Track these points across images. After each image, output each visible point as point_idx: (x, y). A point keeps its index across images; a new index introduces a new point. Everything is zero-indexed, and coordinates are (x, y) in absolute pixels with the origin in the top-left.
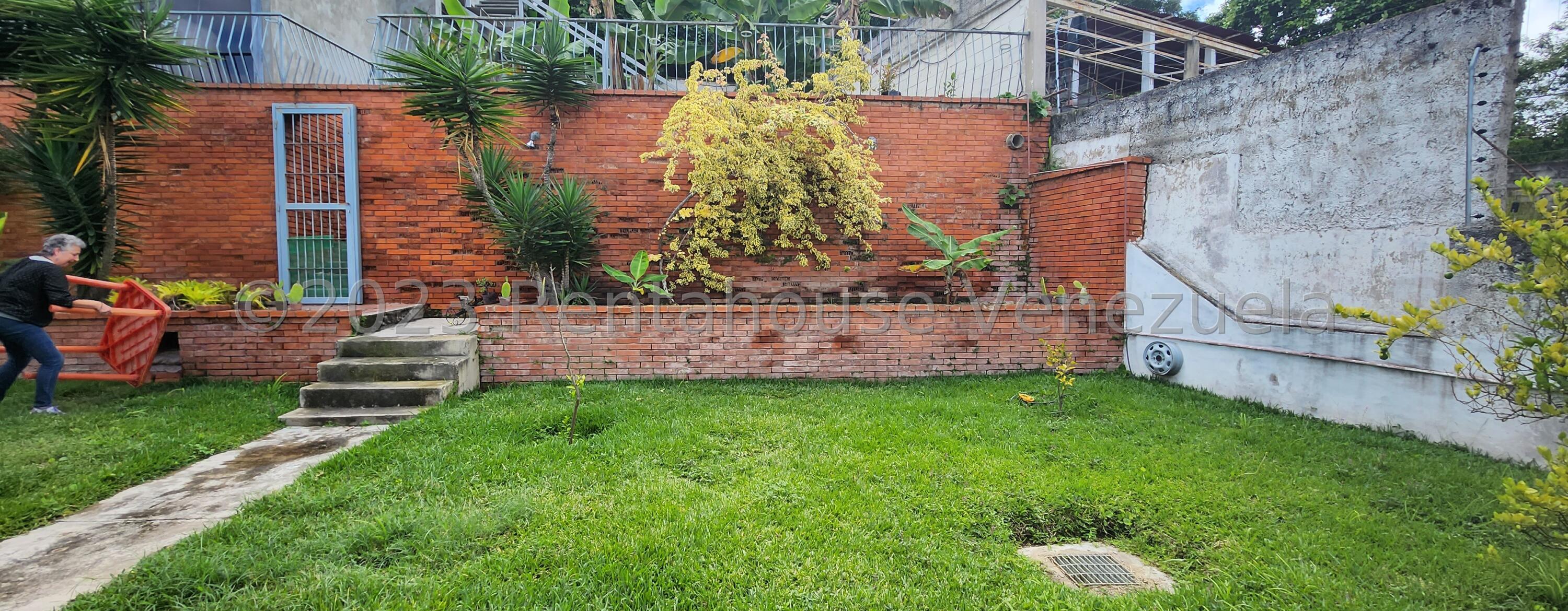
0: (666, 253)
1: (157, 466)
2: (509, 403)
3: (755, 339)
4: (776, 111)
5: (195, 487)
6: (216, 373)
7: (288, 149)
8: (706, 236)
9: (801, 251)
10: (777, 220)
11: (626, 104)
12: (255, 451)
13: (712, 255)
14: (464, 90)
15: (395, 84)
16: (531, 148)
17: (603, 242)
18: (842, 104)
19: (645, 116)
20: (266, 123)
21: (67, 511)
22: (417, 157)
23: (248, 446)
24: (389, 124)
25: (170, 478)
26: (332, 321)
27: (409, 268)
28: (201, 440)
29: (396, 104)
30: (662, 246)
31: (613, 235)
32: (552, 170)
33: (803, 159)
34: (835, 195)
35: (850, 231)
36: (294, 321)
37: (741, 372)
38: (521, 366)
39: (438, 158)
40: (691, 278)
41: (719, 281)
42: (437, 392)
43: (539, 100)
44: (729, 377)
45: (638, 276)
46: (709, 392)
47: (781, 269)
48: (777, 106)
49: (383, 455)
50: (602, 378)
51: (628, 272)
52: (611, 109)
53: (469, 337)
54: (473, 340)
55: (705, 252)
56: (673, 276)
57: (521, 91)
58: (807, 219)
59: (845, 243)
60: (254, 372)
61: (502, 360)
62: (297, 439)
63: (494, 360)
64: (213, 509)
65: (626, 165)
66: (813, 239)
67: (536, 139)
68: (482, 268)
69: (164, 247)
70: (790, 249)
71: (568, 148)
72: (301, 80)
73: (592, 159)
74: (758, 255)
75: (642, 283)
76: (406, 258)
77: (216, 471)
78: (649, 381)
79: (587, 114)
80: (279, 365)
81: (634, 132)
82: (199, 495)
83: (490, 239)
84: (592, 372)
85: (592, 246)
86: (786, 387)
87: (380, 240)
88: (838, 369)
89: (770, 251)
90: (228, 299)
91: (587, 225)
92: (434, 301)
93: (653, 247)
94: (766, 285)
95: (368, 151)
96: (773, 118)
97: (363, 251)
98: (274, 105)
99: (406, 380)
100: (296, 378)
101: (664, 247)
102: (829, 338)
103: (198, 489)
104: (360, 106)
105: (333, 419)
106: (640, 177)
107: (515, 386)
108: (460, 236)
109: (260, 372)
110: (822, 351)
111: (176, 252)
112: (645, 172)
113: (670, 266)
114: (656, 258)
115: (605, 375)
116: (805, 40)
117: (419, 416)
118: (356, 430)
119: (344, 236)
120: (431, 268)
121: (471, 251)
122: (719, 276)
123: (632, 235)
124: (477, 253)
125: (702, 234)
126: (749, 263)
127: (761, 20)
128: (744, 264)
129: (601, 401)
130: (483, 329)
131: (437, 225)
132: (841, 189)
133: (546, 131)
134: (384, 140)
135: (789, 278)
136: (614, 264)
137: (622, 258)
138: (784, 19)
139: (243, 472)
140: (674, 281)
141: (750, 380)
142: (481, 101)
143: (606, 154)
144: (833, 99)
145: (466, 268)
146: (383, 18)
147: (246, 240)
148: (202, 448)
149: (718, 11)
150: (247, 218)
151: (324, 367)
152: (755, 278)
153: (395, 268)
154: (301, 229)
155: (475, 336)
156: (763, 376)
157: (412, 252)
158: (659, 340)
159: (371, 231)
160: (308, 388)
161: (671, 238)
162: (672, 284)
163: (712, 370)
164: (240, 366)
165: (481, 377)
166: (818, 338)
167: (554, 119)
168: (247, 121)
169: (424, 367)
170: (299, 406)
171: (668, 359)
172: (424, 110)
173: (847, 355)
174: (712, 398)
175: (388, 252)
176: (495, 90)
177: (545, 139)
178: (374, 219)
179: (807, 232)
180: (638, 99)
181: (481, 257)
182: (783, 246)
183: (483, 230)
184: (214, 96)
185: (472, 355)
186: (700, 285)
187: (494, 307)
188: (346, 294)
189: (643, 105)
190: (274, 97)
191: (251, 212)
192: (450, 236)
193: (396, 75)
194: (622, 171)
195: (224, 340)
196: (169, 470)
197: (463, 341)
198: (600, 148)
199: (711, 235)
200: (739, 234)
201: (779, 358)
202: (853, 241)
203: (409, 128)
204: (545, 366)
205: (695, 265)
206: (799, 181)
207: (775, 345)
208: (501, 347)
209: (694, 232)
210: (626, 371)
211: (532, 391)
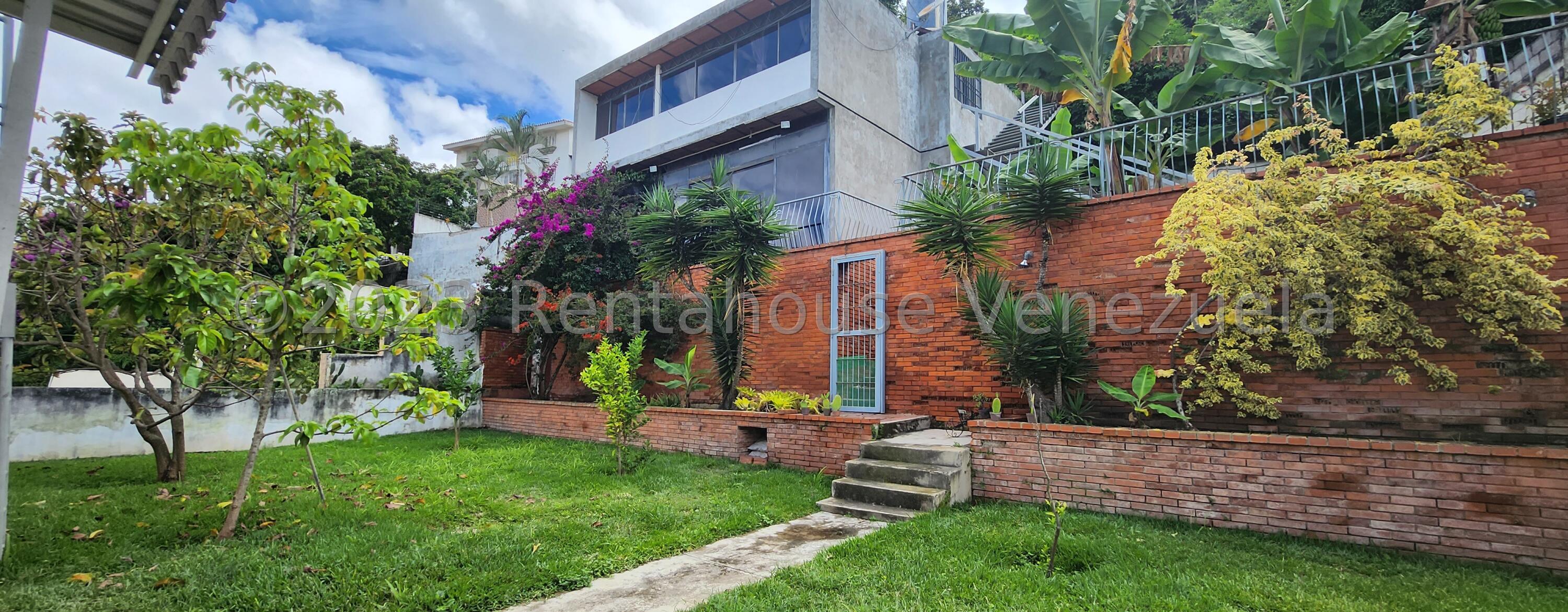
0: (1180, 368)
1: (739, 527)
2: (993, 521)
3: (1315, 483)
4: (1331, 184)
5: (755, 549)
6: (787, 461)
7: (840, 290)
8: (1235, 347)
9: (1397, 363)
10: (1348, 322)
11: (1124, 208)
12: (796, 527)
13: (1246, 370)
14: (960, 225)
15: (907, 229)
16: (1025, 266)
17: (1102, 356)
18: (1452, 153)
19: (1147, 218)
20: (827, 271)
21: (690, 548)
22: (928, 287)
23: (794, 522)
24: (908, 261)
25: (744, 537)
26: (859, 426)
27: (920, 383)
28: (766, 512)
29: (909, 244)
30: (1175, 360)
31: (1114, 349)
32: (1046, 286)
33: (1387, 236)
34: (1455, 281)
35: (1491, 330)
36: (835, 425)
37: (1296, 525)
38: (1010, 484)
39: (944, 286)
40: (1217, 398)
41: (1258, 403)
42: (931, 499)
43: (1030, 220)
44: (1275, 530)
45: (1142, 394)
46: (1242, 547)
47: (1362, 389)
48: (1332, 177)
49: (877, 550)
50: (1098, 509)
51: (1129, 390)
52: (1106, 217)
53: (962, 450)
54: (966, 452)
55: (1234, 366)
56: (1191, 395)
57: (1016, 215)
58: (1403, 318)
59: (1486, 349)
60: (807, 464)
61: (993, 475)
62: (825, 523)
63: (985, 475)
64: (761, 568)
65: (1126, 273)
66: (1419, 344)
67: (1029, 258)
68: (979, 384)
69: (768, 366)
70: (1374, 361)
71: (1061, 262)
72: (851, 237)
73: (1087, 270)
74: (1319, 369)
75: (1149, 402)
76: (917, 374)
77: (771, 538)
78: (1156, 520)
79: (1081, 226)
80: (824, 460)
81: (1135, 237)
82: (756, 555)
83: (986, 356)
84: (1085, 500)
85: (1088, 361)
86: (1376, 559)
87: (899, 359)
88: (1484, 546)
89: (1340, 363)
90: (797, 408)
91: (1081, 339)
92: (939, 413)
93: (1163, 361)
94: (1339, 410)
95: (893, 285)
96: (1325, 193)
97: (886, 368)
98: (832, 258)
99: (907, 484)
100: (834, 471)
101: (1178, 361)
102: (1459, 494)
103: (757, 550)
104: (888, 250)
105: (851, 510)
106: (1144, 283)
107: (1004, 503)
108: (961, 354)
109: (812, 464)
110: (1446, 513)
111: (773, 370)
112: (1150, 277)
113: (1186, 384)
114: (1168, 373)
115: (1102, 506)
116: (1379, 85)
117: (913, 520)
118: (866, 523)
119: (873, 356)
120: (936, 383)
121: (970, 367)
122: (1257, 396)
123: (1136, 348)
124: (975, 370)
125: (1228, 344)
126: (1306, 380)
127: (1304, 78)
128: (1297, 381)
129: (1092, 535)
130: (975, 443)
131: (942, 344)
132: (1466, 270)
133: (1040, 248)
134: (904, 275)
135: (1378, 402)
136: (1116, 380)
137: (1125, 374)
138: (1340, 68)
139: (785, 543)
140: (1192, 402)
141: (1309, 539)
142: (974, 231)
143: (1102, 263)
144: (1436, 150)
145: (966, 384)
146: (905, 177)
147: (813, 361)
148: (766, 518)
149: (1240, 85)
150: (813, 344)
151: (850, 464)
152: (1317, 401)
153: (909, 383)
154: (845, 351)
155: (967, 449)
156: (1333, 537)
157: (923, 369)
158: (1169, 472)
159: (893, 351)
160: (838, 481)
161: (1187, 351)
162: (1190, 405)
163: (1246, 517)
164: (799, 457)
165: (973, 490)
166: (1436, 493)
167: (1046, 236)
168: (817, 272)
169: (922, 474)
170: (831, 496)
171: (1181, 496)
172: (928, 246)
173: (1500, 526)
174: (1246, 556)
175: (905, 369)
176: (986, 220)
177: (1039, 257)
178: (895, 341)
179: (1405, 335)
180: (1139, 201)
181: (978, 373)
182: (1361, 357)
183: (980, 348)
184: (799, 257)
185: (964, 468)
186: (1231, 407)
187: (985, 422)
188: (873, 405)
189: (1146, 206)
190: (833, 252)
191: (817, 339)
192: (953, 354)
193: (907, 221)
194: (1123, 279)
195: (792, 436)
196: (746, 531)
197: (956, 453)
198: (1096, 258)
199: (1242, 346)
200: (1286, 343)
201: (1361, 514)
202: (1500, 346)
203: (923, 263)
204: (1035, 487)
205: (1221, 383)
206: (1383, 267)
207: (1351, 495)
208: (991, 462)
209: (1217, 342)
210: (1127, 504)
211: (1018, 512)
